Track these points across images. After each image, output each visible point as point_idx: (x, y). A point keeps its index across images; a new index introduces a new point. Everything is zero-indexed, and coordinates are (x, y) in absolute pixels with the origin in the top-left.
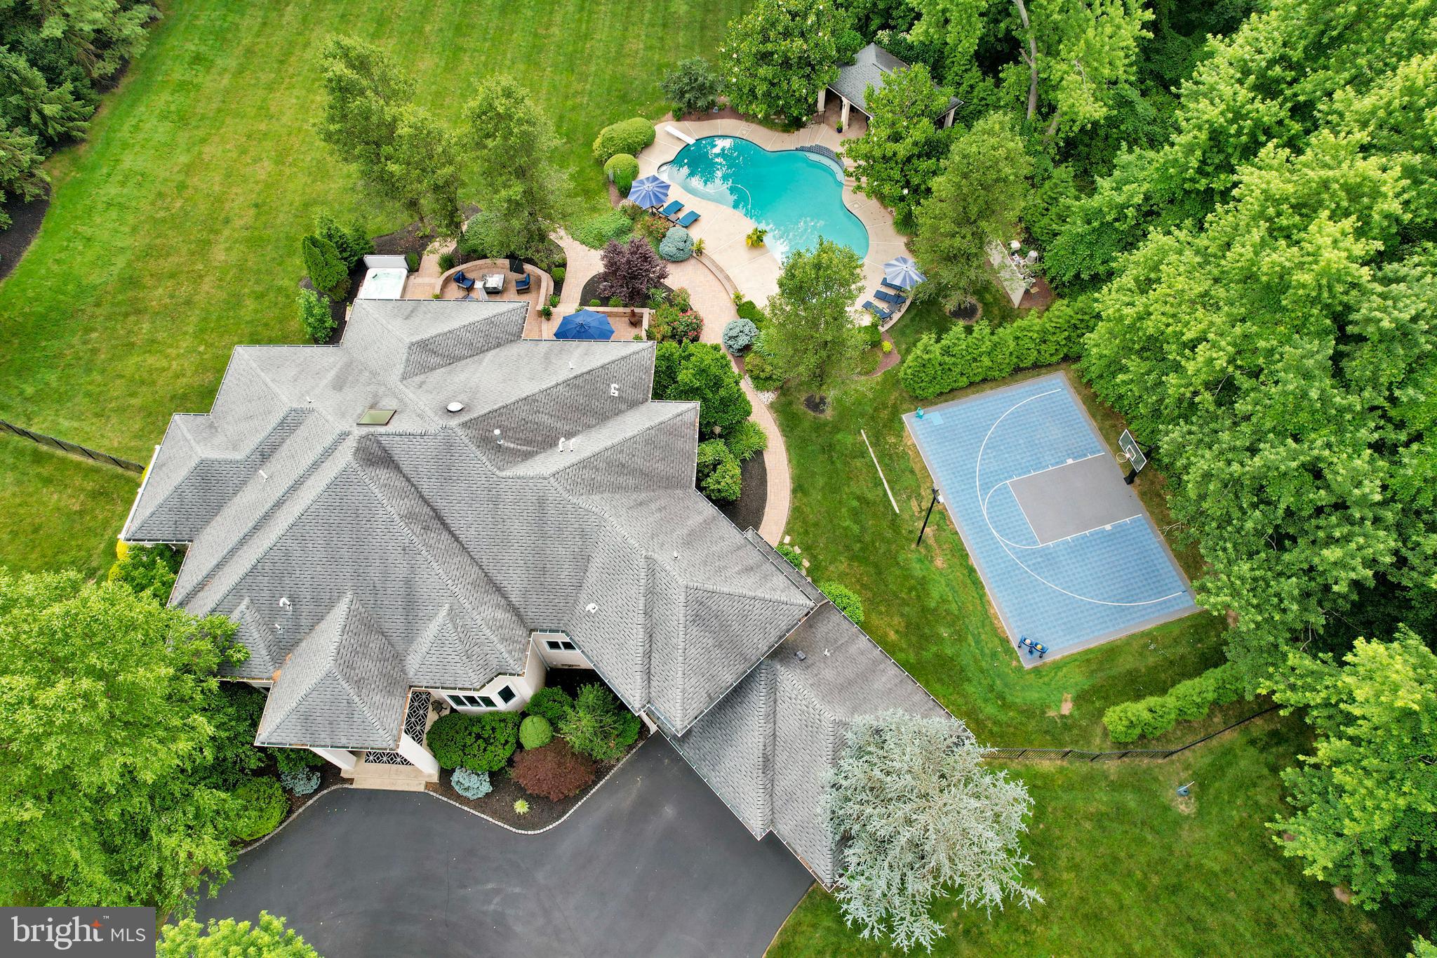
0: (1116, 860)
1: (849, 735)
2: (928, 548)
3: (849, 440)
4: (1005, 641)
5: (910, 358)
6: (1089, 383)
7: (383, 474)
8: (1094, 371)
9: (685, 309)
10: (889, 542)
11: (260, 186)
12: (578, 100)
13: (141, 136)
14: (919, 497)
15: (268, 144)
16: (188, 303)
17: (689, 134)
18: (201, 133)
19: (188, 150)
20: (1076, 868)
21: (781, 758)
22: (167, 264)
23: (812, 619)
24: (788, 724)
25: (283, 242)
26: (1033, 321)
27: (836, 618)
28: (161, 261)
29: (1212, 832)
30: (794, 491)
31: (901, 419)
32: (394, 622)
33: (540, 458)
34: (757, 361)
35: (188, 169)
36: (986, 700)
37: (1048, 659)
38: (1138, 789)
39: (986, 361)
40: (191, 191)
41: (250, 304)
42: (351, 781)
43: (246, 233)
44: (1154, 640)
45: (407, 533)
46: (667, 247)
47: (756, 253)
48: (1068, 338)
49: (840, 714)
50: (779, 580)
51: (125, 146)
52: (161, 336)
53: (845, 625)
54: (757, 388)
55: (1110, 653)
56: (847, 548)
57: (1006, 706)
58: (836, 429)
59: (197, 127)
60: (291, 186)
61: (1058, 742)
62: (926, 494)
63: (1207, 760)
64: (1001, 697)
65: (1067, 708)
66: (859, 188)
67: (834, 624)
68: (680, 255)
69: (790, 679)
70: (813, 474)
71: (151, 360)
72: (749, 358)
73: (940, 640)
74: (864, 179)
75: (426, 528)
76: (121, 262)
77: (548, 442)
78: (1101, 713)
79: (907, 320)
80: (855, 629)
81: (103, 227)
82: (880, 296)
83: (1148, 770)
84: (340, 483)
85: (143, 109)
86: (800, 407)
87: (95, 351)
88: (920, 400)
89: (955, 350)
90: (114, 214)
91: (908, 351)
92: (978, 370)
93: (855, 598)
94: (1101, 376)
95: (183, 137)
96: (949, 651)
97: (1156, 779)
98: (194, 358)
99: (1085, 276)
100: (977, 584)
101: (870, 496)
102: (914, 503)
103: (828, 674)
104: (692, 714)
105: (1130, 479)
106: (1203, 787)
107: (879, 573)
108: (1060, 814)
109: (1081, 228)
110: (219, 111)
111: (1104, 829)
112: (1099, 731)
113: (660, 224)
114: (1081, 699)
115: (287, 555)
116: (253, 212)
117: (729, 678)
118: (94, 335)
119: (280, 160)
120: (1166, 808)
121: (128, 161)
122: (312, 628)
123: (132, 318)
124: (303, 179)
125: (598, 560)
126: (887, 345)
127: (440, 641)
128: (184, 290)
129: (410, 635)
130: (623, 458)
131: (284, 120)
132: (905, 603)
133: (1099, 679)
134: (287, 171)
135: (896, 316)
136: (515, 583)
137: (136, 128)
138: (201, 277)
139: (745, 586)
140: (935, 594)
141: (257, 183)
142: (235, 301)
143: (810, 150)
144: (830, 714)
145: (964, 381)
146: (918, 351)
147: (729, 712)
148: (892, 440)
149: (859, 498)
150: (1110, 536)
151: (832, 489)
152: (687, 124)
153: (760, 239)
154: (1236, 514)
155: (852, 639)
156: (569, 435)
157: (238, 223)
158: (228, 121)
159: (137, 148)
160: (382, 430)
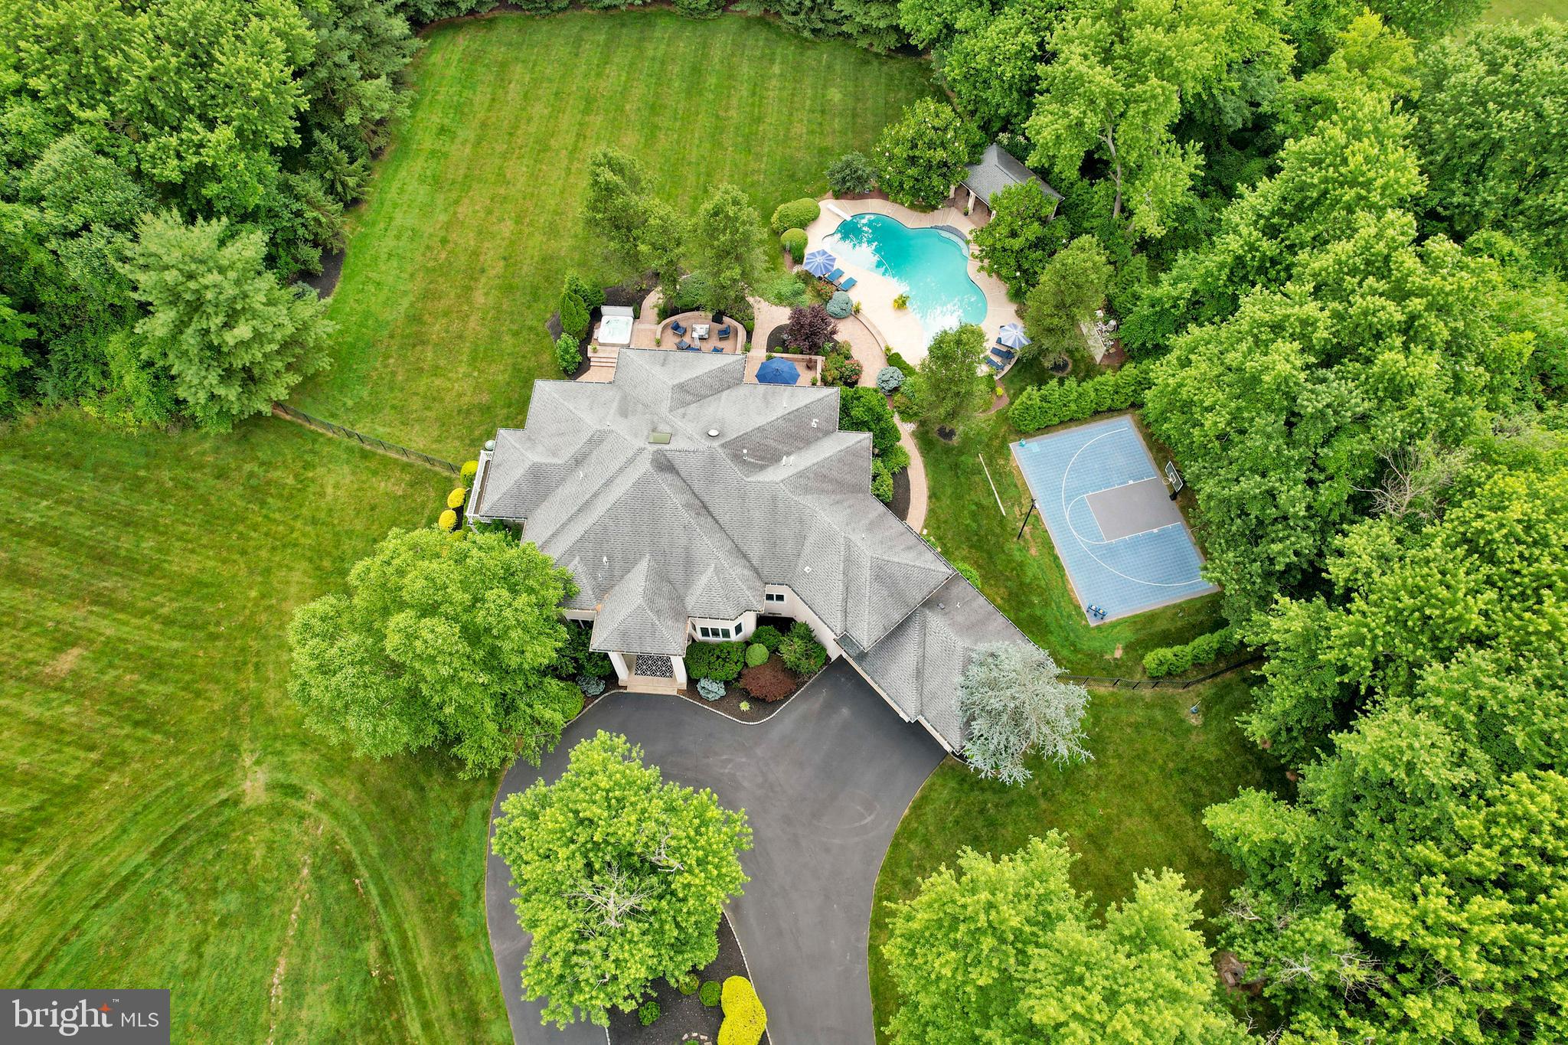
0: (1146, 752)
1: (974, 655)
2: (1025, 541)
3: (971, 461)
4: (1078, 607)
5: (1017, 402)
6: (1148, 425)
7: (669, 477)
8: (1151, 418)
9: (848, 357)
10: (997, 536)
11: (507, 242)
12: (755, 178)
13: (406, 197)
14: (1020, 505)
15: (509, 207)
16: (460, 337)
17: (845, 210)
18: (454, 195)
19: (446, 210)
20: (1120, 757)
21: (928, 671)
22: (442, 305)
23: (950, 582)
24: (934, 648)
25: (529, 290)
26: (1109, 378)
27: (963, 584)
28: (436, 302)
29: (1212, 736)
30: (930, 497)
31: (1008, 449)
32: (677, 574)
33: (770, 470)
34: (904, 400)
35: (448, 226)
36: (1063, 646)
37: (1107, 620)
38: (1163, 708)
39: (1073, 407)
40: (452, 245)
41: (508, 339)
42: (625, 688)
43: (497, 281)
44: (1182, 610)
45: (687, 517)
46: (832, 307)
47: (900, 313)
48: (1134, 391)
49: (968, 643)
50: (929, 556)
51: (395, 206)
52: (442, 362)
53: (970, 589)
54: (903, 420)
55: (1151, 618)
56: (968, 539)
57: (1076, 651)
58: (961, 452)
59: (450, 190)
60: (531, 243)
61: (1110, 674)
62: (1026, 502)
63: (1213, 691)
64: (1073, 644)
65: (1118, 654)
66: (982, 268)
67: (962, 589)
68: (843, 313)
69: (935, 621)
70: (944, 485)
71: (438, 382)
72: (897, 397)
73: (1032, 605)
74: (986, 261)
75: (698, 514)
76: (405, 303)
77: (773, 458)
78: (1142, 657)
79: (1015, 371)
80: (975, 592)
81: (388, 272)
82: (995, 351)
83: (1171, 697)
84: (641, 484)
85: (404, 173)
86: (934, 436)
87: (394, 373)
88: (1022, 434)
89: (1051, 398)
90: (395, 263)
91: (1016, 396)
92: (1067, 413)
93: (974, 572)
94: (1156, 421)
95: (440, 199)
96: (1038, 613)
97: (1177, 702)
98: (471, 381)
99: (1149, 345)
100: (1060, 568)
101: (984, 502)
102: (1016, 509)
103: (960, 619)
104: (874, 638)
105: (1174, 497)
106: (1208, 708)
107: (991, 558)
108: (1110, 722)
109: (1146, 311)
110: (466, 176)
111: (1139, 733)
112: (1140, 669)
113: (827, 288)
114: (1129, 648)
115: (605, 528)
116: (502, 263)
117: (897, 617)
118: (392, 361)
119: (519, 220)
120: (1182, 721)
121: (399, 219)
122: (622, 577)
123: (419, 348)
124: (538, 238)
125: (811, 539)
126: (1000, 391)
127: (709, 588)
128: (456, 327)
129: (688, 583)
130: (824, 471)
131: (519, 186)
132: (1008, 579)
133: (1142, 635)
134: (527, 231)
135: (1007, 368)
136: (755, 551)
137: (401, 191)
138: (467, 316)
139: (907, 558)
140: (1030, 574)
141: (503, 239)
142: (495, 336)
143: (941, 228)
144: (961, 643)
145: (1056, 420)
146: (1023, 397)
147: (894, 641)
148: (1002, 462)
149: (976, 504)
150: (1158, 536)
151: (958, 497)
152: (843, 202)
153: (904, 303)
154: (1228, 521)
155: (974, 599)
156: (788, 454)
157: (492, 273)
158: (475, 185)
159: (405, 208)
160: (667, 447)
